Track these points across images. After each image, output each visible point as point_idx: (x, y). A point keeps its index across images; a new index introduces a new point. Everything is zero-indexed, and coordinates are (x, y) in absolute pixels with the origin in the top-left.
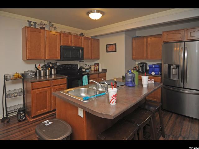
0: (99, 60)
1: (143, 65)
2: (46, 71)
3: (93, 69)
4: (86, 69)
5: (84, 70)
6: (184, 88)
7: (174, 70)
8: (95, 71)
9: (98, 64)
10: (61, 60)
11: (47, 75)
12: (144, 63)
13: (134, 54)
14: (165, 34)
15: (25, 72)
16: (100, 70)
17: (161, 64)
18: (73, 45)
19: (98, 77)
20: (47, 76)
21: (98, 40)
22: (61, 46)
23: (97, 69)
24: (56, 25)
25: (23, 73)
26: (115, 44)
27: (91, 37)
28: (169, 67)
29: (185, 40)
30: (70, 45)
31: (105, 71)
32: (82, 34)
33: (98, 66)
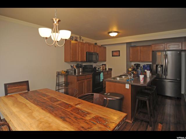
0: (106, 62)
1: (138, 66)
2: (80, 69)
3: (102, 69)
4: (98, 69)
5: (97, 69)
6: (166, 79)
7: (159, 68)
8: (103, 69)
9: (105, 65)
10: (87, 62)
11: (77, 72)
12: (138, 64)
13: (131, 57)
14: (153, 46)
15: (67, 70)
16: (107, 69)
17: (151, 65)
18: (92, 52)
19: (108, 74)
20: (77, 74)
21: (105, 48)
22: (86, 53)
23: (104, 69)
24: (83, 38)
25: (66, 70)
26: (119, 51)
27: (101, 45)
28: (157, 66)
29: (166, 50)
30: (91, 51)
31: (110, 70)
32: (96, 44)
33: (105, 66)
